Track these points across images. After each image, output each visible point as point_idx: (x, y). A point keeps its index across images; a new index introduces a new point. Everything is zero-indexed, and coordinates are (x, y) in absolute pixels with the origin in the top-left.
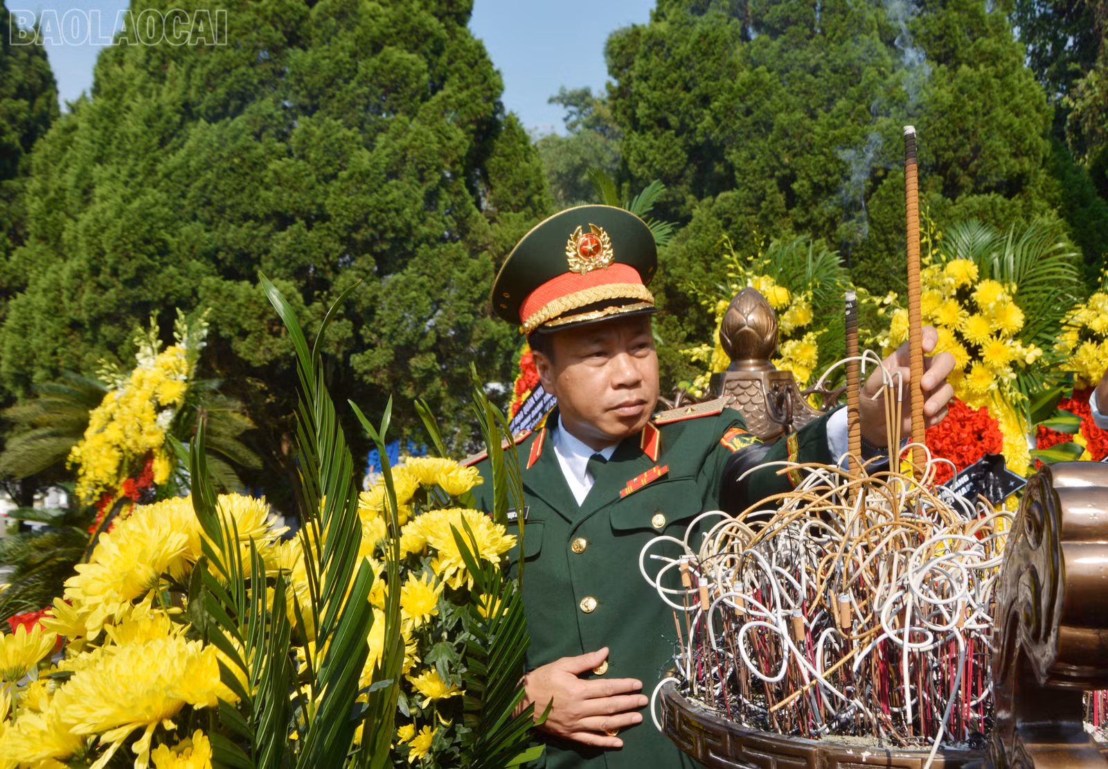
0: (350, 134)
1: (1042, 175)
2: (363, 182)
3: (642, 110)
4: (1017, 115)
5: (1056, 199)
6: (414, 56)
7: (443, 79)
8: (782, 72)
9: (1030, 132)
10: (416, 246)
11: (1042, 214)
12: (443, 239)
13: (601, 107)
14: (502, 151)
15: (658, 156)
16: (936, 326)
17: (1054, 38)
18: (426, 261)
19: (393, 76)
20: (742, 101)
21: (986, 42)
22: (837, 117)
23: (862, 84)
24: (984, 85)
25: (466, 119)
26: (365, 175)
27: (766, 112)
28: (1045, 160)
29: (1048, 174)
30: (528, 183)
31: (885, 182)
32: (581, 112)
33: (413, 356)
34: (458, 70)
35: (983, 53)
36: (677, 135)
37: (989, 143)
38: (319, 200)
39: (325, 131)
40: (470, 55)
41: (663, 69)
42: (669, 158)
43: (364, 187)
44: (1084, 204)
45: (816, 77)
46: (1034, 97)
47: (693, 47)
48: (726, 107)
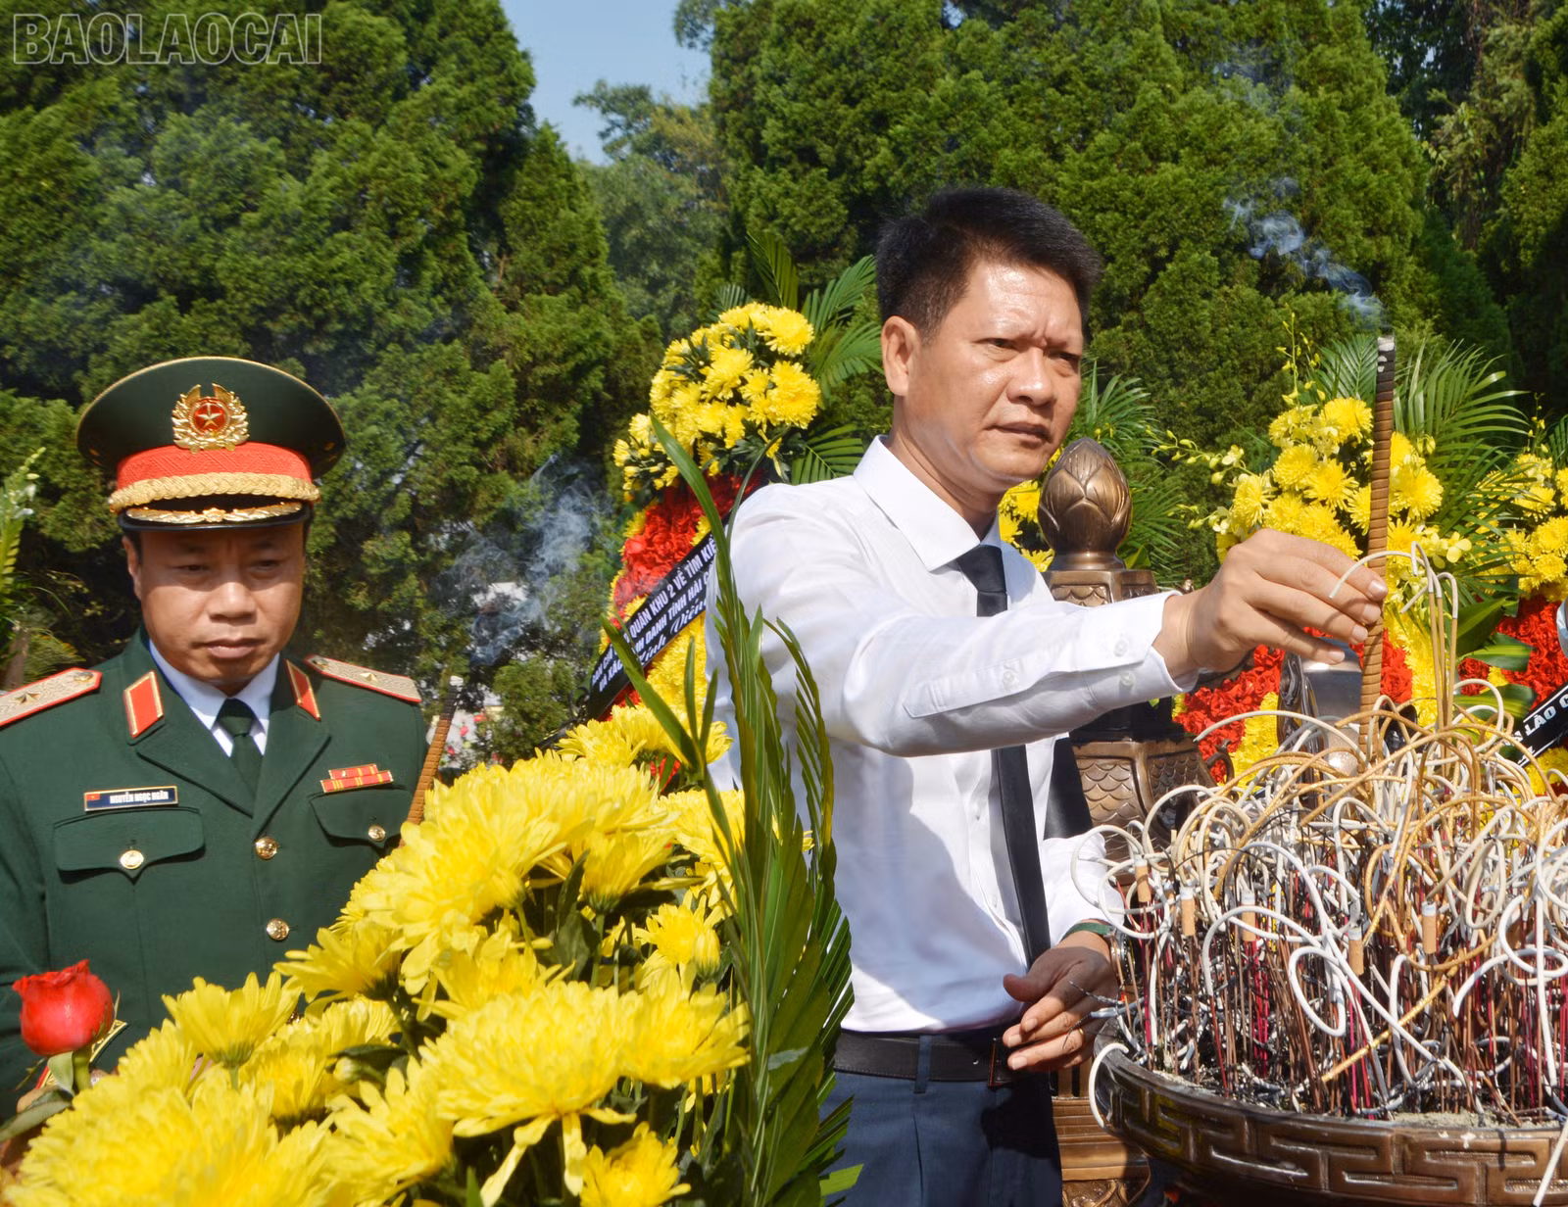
0: (265, 148)
1: (1411, 266)
2: (288, 233)
3: (771, 132)
4: (1374, 170)
5: (1431, 304)
6: (380, 21)
7: (430, 62)
8: (1007, 82)
9: (1395, 197)
10: (381, 347)
11: (1410, 327)
12: (428, 338)
13: (663, 120)
14: (529, 192)
15: (799, 211)
16: (1307, 501)
17: (1405, 49)
18: (396, 374)
19: (344, 53)
20: (942, 126)
21: (1329, 53)
22: (1096, 160)
23: (1136, 108)
24: (1325, 120)
25: (468, 134)
26: (291, 223)
27: (981, 146)
28: (1415, 241)
29: (1419, 265)
30: (573, 247)
31: (1170, 266)
32: (629, 126)
33: (370, 536)
34: (455, 48)
35: (1323, 70)
36: (831, 176)
37: (1331, 210)
38: (205, 262)
39: (219, 141)
40: (479, 24)
41: (810, 67)
42: (818, 214)
43: (290, 241)
44: (1473, 313)
45: (1063, 93)
46: (1400, 142)
47: (862, 32)
48: (914, 134)
